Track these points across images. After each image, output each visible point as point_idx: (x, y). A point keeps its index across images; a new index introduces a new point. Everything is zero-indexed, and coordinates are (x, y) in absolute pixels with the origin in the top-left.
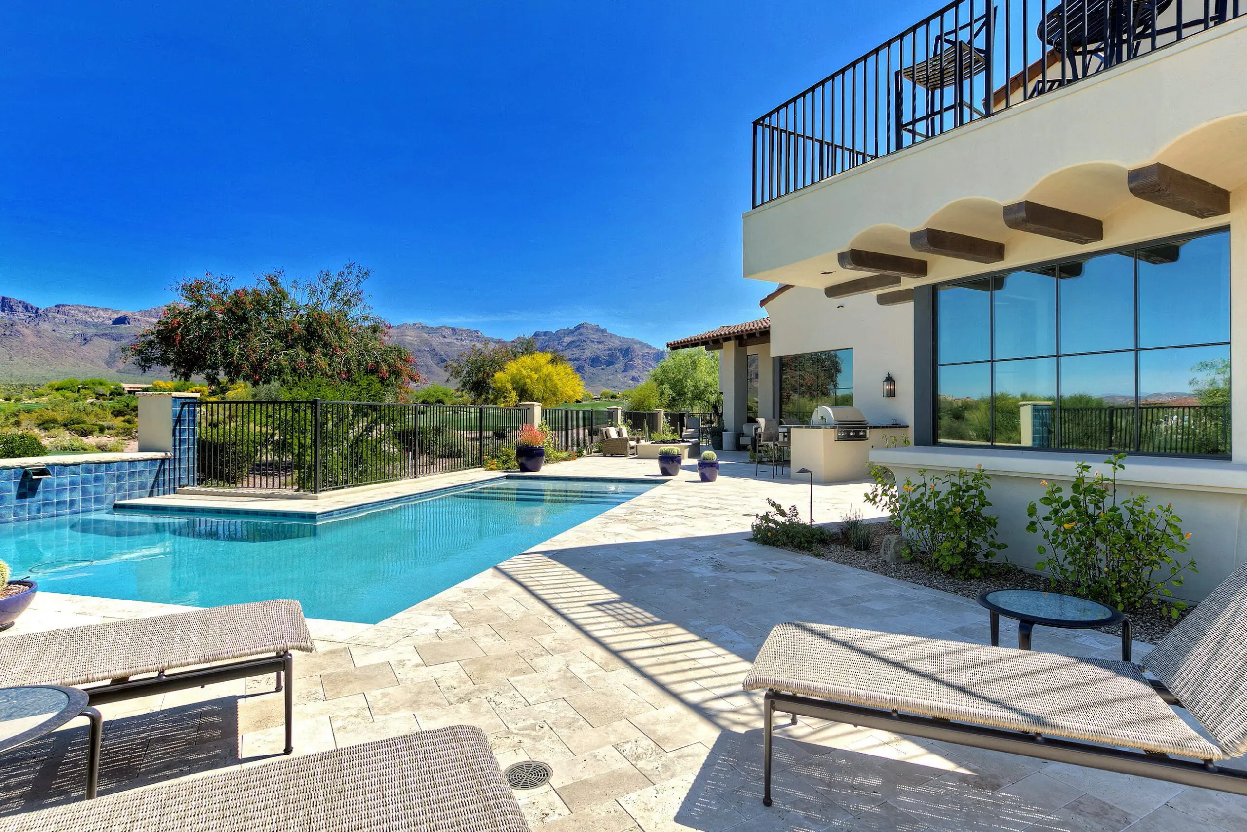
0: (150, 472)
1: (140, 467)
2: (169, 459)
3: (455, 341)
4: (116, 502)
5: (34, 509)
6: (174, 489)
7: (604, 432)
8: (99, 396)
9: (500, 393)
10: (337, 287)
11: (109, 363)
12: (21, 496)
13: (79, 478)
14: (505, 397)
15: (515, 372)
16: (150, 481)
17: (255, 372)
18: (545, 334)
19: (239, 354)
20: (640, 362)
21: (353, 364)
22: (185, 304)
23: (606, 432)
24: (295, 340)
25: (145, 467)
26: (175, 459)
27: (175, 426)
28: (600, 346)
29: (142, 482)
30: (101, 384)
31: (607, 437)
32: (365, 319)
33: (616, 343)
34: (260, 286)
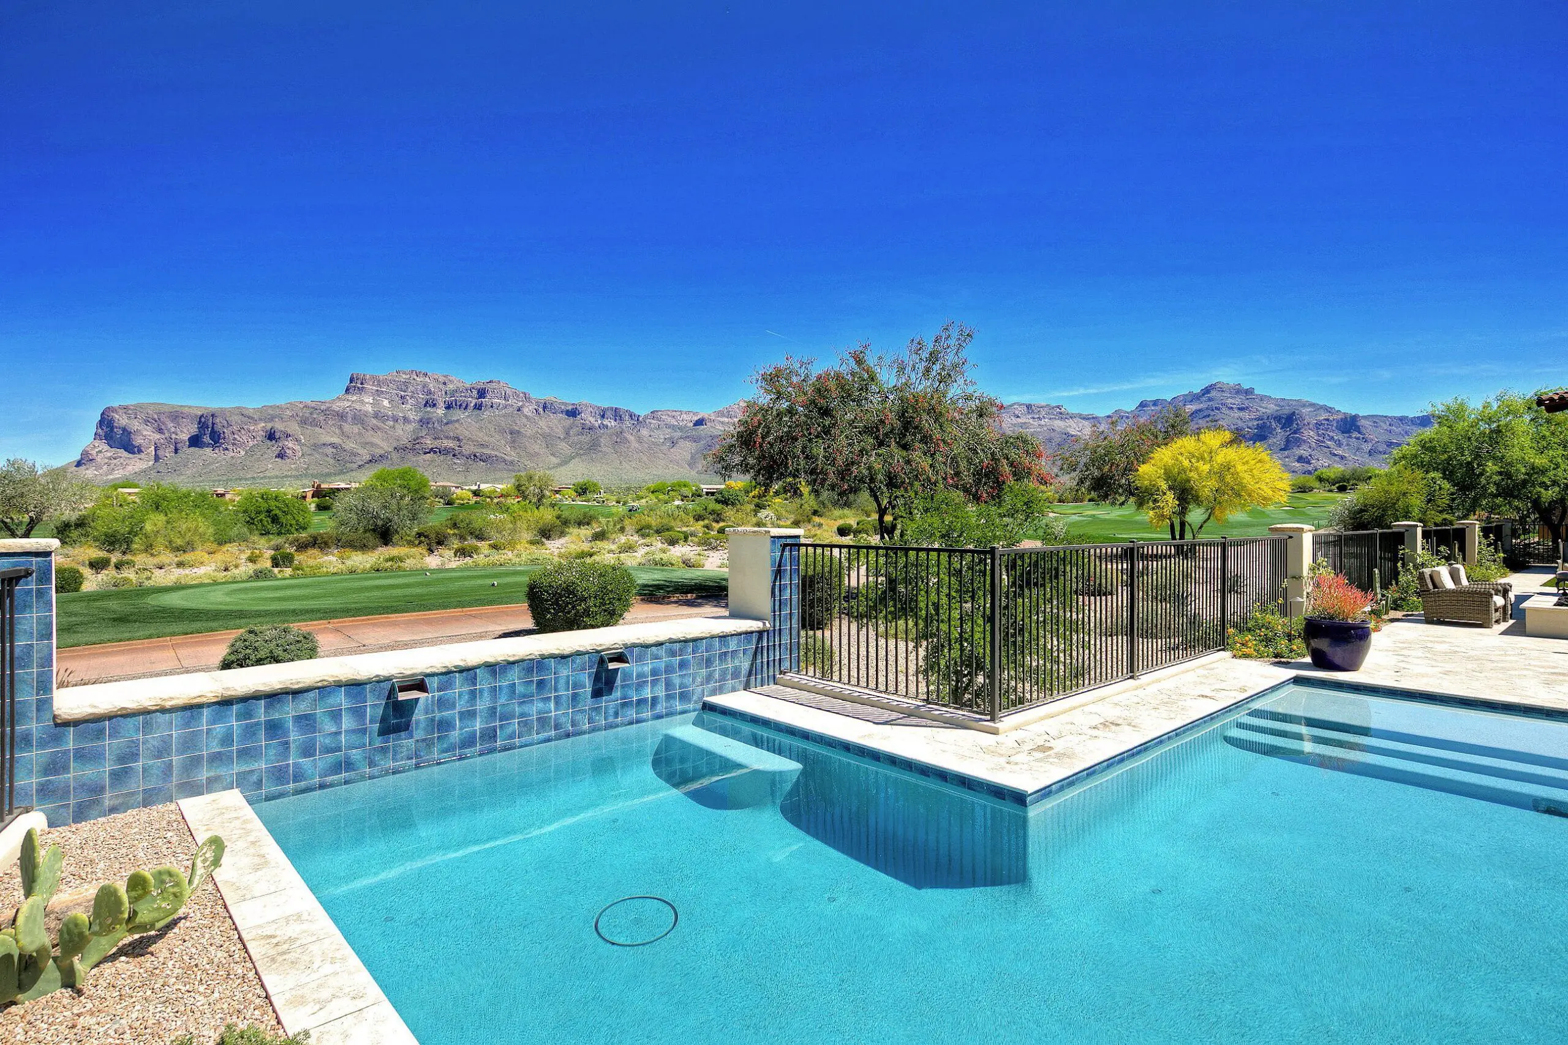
0: (745, 651)
1: (733, 645)
2: (768, 631)
3: (1031, 421)
4: (705, 699)
5: (611, 711)
6: (774, 677)
7: (1427, 576)
8: (684, 498)
9: (1143, 496)
10: (933, 357)
11: (691, 464)
12: (597, 694)
13: (662, 665)
14: (1155, 501)
15: (1171, 462)
16: (746, 665)
17: (843, 479)
18: (1155, 403)
19: (824, 457)
20: (1312, 433)
21: (963, 464)
22: (765, 400)
23: (1431, 577)
24: (886, 435)
25: (738, 645)
26: (774, 630)
27: (775, 582)
28: (1241, 414)
29: (736, 668)
30: (685, 486)
31: (1435, 586)
32: (968, 398)
33: (1271, 408)
34: (844, 367)
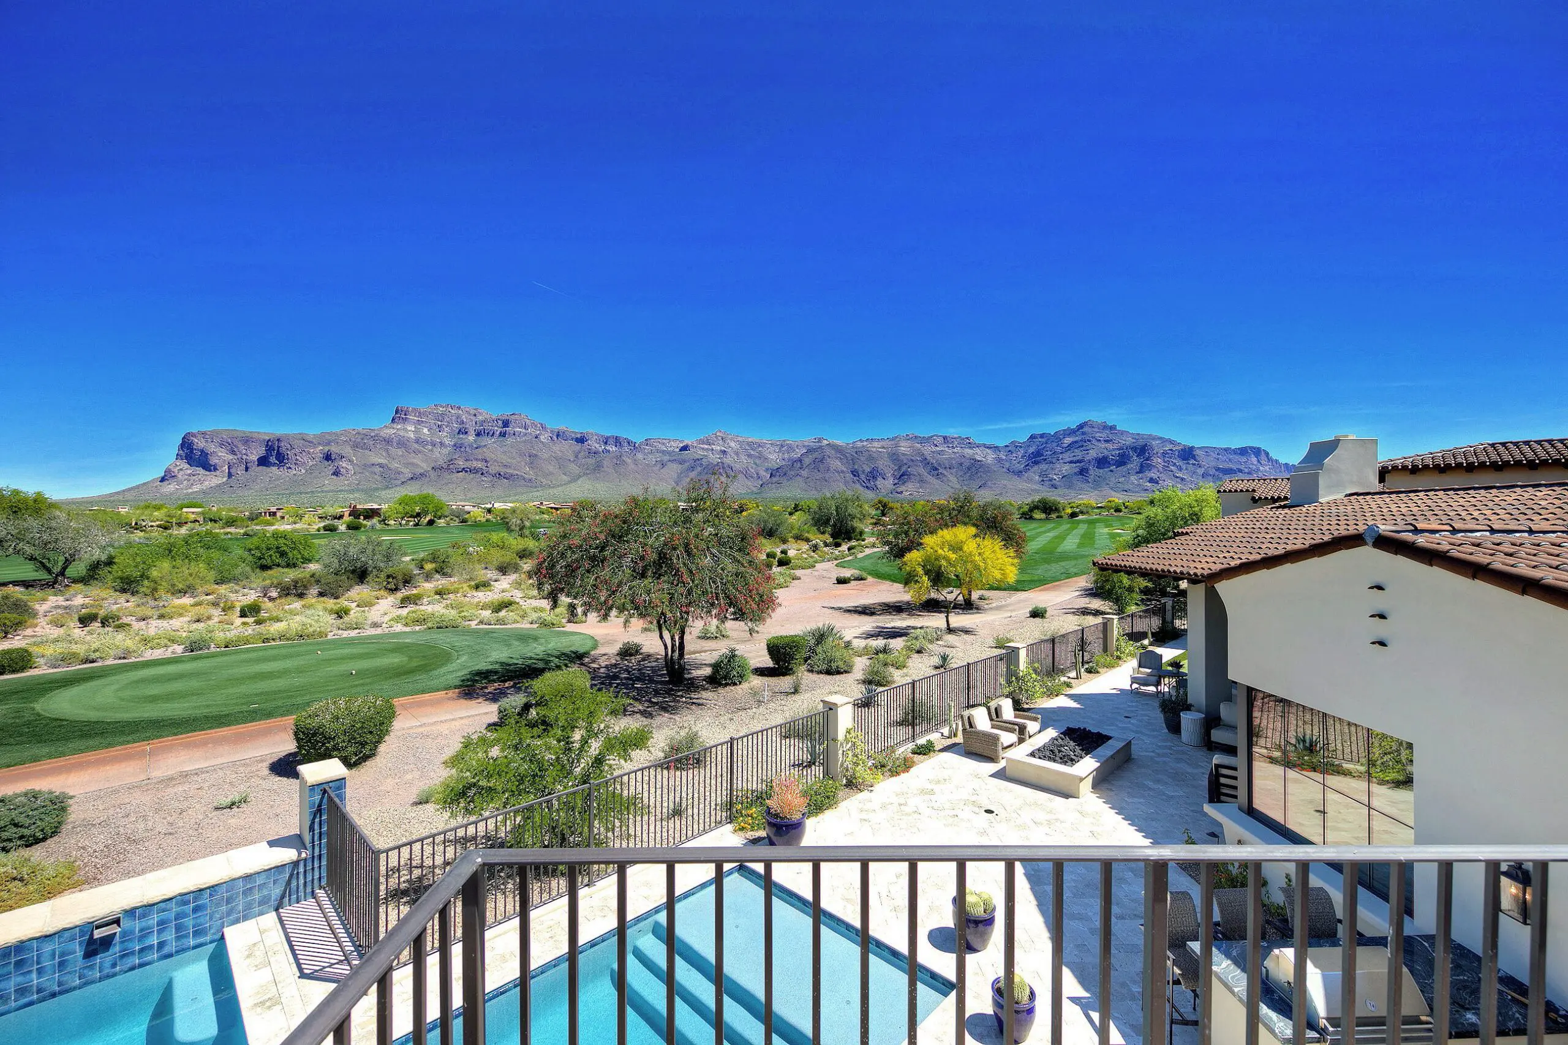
0: (275, 881)
1: (261, 880)
2: (304, 860)
5: (108, 965)
6: (313, 892)
7: (966, 717)
11: (678, 482)
12: (90, 955)
13: (170, 915)
16: (277, 892)
18: (1042, 436)
20: (1159, 460)
23: (969, 719)
25: (267, 878)
26: (313, 857)
27: (314, 819)
28: (1108, 445)
29: (264, 897)
31: (971, 726)
33: (1129, 441)
